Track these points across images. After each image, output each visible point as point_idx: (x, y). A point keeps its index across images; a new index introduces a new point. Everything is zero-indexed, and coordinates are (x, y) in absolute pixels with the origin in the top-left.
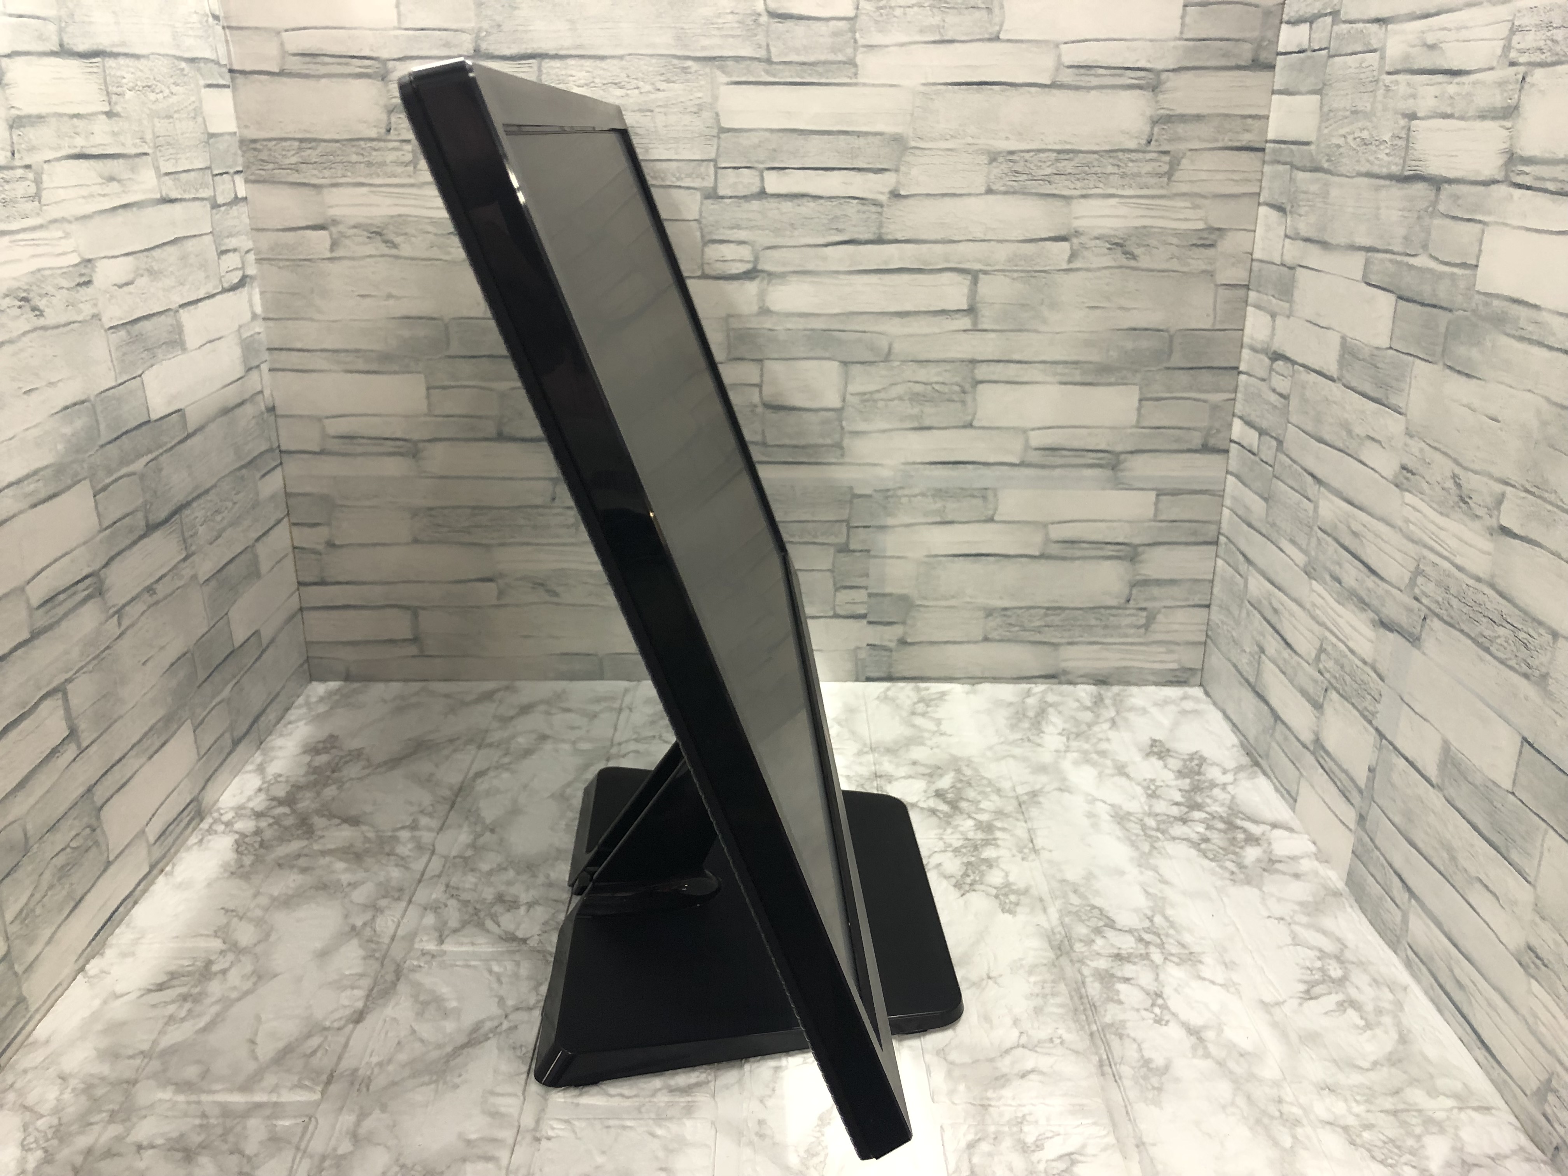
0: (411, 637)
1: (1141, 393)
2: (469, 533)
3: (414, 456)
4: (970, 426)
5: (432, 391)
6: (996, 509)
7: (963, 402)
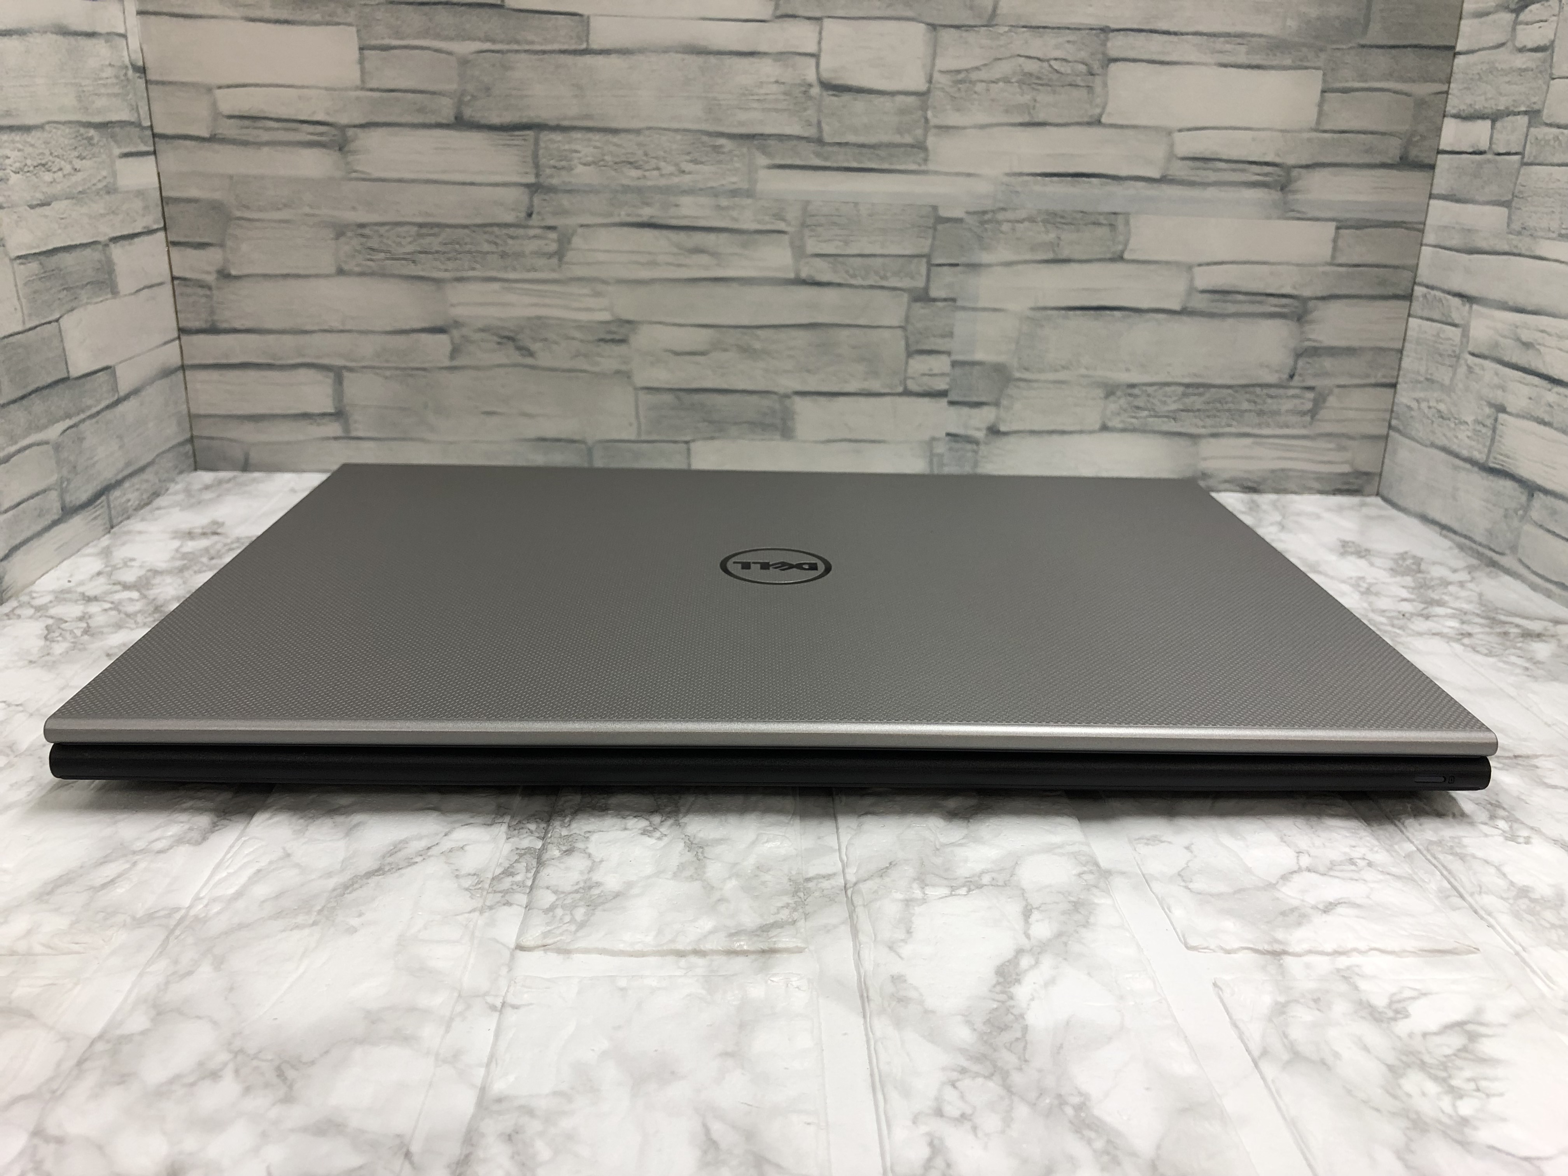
0: (332, 410)
1: (1324, 81)
2: (414, 262)
3: (340, 149)
4: (1097, 122)
5: (366, 52)
6: (1126, 244)
7: (1090, 88)
